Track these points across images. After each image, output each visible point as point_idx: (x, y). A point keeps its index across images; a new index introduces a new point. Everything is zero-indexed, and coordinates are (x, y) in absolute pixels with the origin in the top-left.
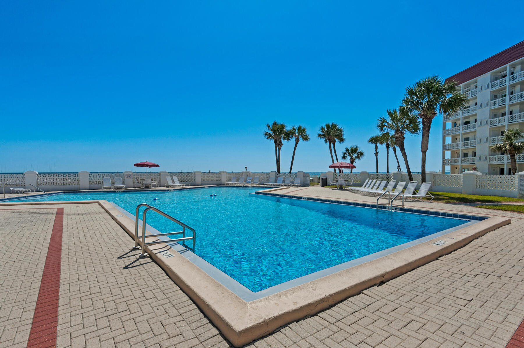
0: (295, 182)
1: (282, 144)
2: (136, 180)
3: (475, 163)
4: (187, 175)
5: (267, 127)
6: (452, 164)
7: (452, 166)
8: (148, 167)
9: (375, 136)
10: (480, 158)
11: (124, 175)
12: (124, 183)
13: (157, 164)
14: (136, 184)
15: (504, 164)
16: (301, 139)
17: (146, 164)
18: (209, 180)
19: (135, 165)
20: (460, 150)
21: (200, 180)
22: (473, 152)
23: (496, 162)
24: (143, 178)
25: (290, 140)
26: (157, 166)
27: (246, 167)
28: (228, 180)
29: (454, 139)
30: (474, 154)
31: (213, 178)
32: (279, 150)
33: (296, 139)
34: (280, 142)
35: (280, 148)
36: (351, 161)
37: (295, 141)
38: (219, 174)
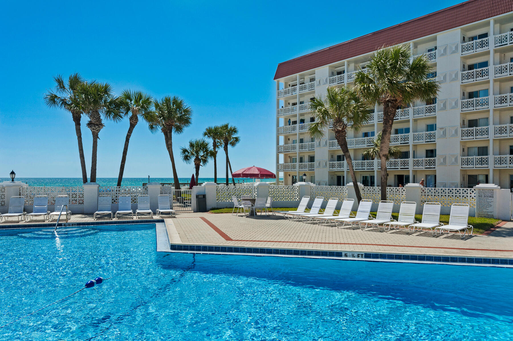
1: (102, 125)
3: (314, 170)
5: (57, 85)
6: (285, 170)
7: (285, 172)
9: (213, 127)
10: (319, 164)
15: (344, 171)
20: (298, 153)
22: (309, 156)
23: (335, 169)
27: (13, 173)
29: (287, 139)
30: (312, 159)
32: (96, 137)
33: (131, 118)
34: (99, 119)
35: (97, 132)
36: (195, 164)
37: (130, 120)
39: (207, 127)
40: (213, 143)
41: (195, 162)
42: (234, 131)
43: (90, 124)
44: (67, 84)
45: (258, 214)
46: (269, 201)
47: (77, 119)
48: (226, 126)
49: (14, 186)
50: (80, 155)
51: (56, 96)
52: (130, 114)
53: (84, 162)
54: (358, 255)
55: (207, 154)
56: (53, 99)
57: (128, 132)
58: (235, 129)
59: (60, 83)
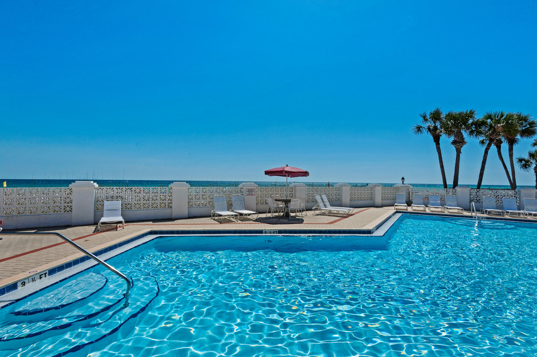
1: (465, 142)
5: (422, 119)
8: (288, 176)
11: (242, 190)
13: (304, 169)
17: (285, 170)
19: (267, 173)
21: (349, 200)
26: (305, 174)
27: (403, 178)
31: (363, 196)
32: (459, 152)
35: (460, 148)
36: (535, 172)
38: (371, 189)
43: (453, 142)
47: (437, 139)
49: (403, 186)
50: (441, 166)
51: (421, 127)
57: (488, 146)
59: (424, 117)
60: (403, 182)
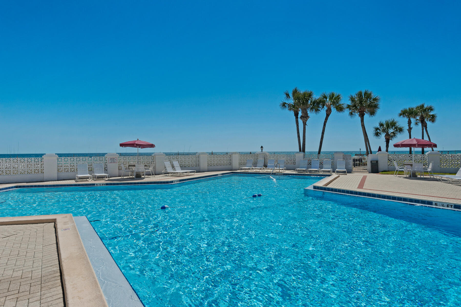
0: (324, 166)
1: (308, 117)
2: (122, 166)
4: (189, 157)
5: (286, 96)
8: (139, 148)
9: (408, 109)
11: (106, 159)
12: (106, 170)
13: (151, 143)
14: (123, 172)
16: (334, 110)
17: (136, 143)
18: (217, 164)
19: (122, 145)
21: (207, 165)
24: (132, 163)
25: (319, 110)
26: (152, 146)
27: (262, 147)
28: (241, 164)
31: (222, 162)
32: (305, 124)
33: (327, 110)
34: (306, 114)
35: (305, 121)
36: (386, 139)
37: (326, 112)
38: (230, 156)
39: (402, 109)
40: (408, 121)
41: (385, 137)
42: (431, 109)
43: (301, 117)
44: (291, 95)
45: (419, 176)
46: (430, 166)
47: (296, 115)
48: (423, 106)
49: (262, 154)
51: (285, 103)
52: (326, 108)
53: (300, 140)
54: (448, 205)
55: (397, 130)
56: (284, 105)
57: (325, 120)
58: (431, 107)
59: (288, 95)
60: (262, 150)
